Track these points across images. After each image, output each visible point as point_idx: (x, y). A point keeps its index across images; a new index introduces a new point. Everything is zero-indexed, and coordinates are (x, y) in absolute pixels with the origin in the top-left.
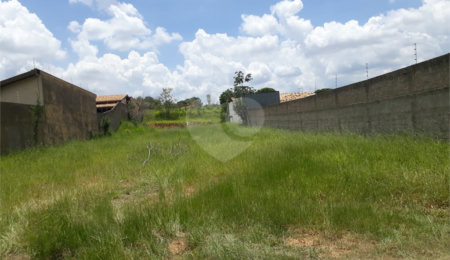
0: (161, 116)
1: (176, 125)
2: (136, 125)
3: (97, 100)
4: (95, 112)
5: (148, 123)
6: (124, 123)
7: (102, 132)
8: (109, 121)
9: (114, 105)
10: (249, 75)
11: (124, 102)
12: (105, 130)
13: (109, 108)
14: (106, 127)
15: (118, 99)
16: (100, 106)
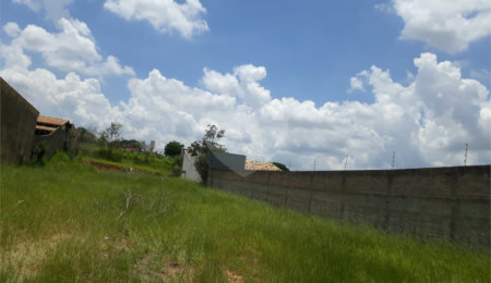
0: (102, 154)
1: (118, 168)
2: (71, 158)
3: (39, 120)
4: (32, 133)
5: (84, 159)
6: (59, 153)
7: (35, 159)
8: (47, 148)
9: (53, 129)
10: (222, 132)
11: (64, 128)
12: (39, 158)
13: (48, 132)
14: (40, 155)
15: (58, 123)
16: (37, 127)
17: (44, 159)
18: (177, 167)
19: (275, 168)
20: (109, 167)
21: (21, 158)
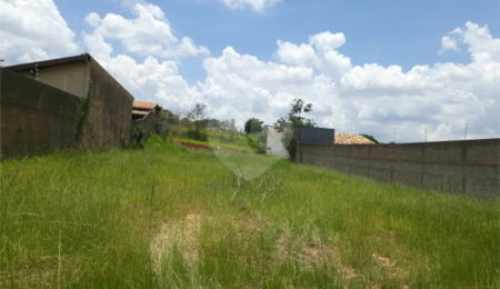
0: (188, 134)
1: (205, 147)
2: (164, 139)
3: (135, 104)
4: (130, 117)
5: (175, 140)
6: (153, 135)
7: (135, 141)
8: (144, 131)
9: (146, 113)
11: (154, 111)
12: (137, 140)
13: (142, 116)
14: (139, 138)
15: (148, 107)
16: (136, 112)
17: (142, 141)
18: (261, 144)
20: (197, 147)
21: (123, 141)
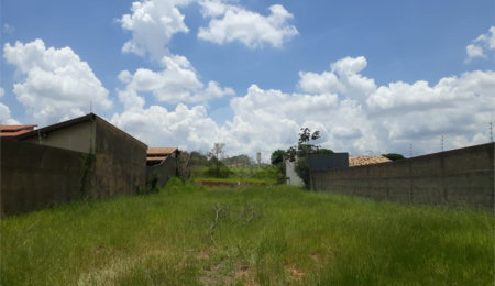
0: (211, 173)
1: (227, 184)
2: (184, 181)
3: (149, 152)
4: (145, 165)
5: (196, 180)
6: (172, 178)
7: (150, 188)
8: (159, 176)
9: (164, 158)
10: (317, 133)
11: (173, 156)
12: (153, 185)
13: (159, 162)
14: (154, 182)
15: (168, 152)
16: (149, 158)
17: (158, 186)
18: (280, 175)
19: (386, 160)
20: (218, 184)
21: (138, 188)
